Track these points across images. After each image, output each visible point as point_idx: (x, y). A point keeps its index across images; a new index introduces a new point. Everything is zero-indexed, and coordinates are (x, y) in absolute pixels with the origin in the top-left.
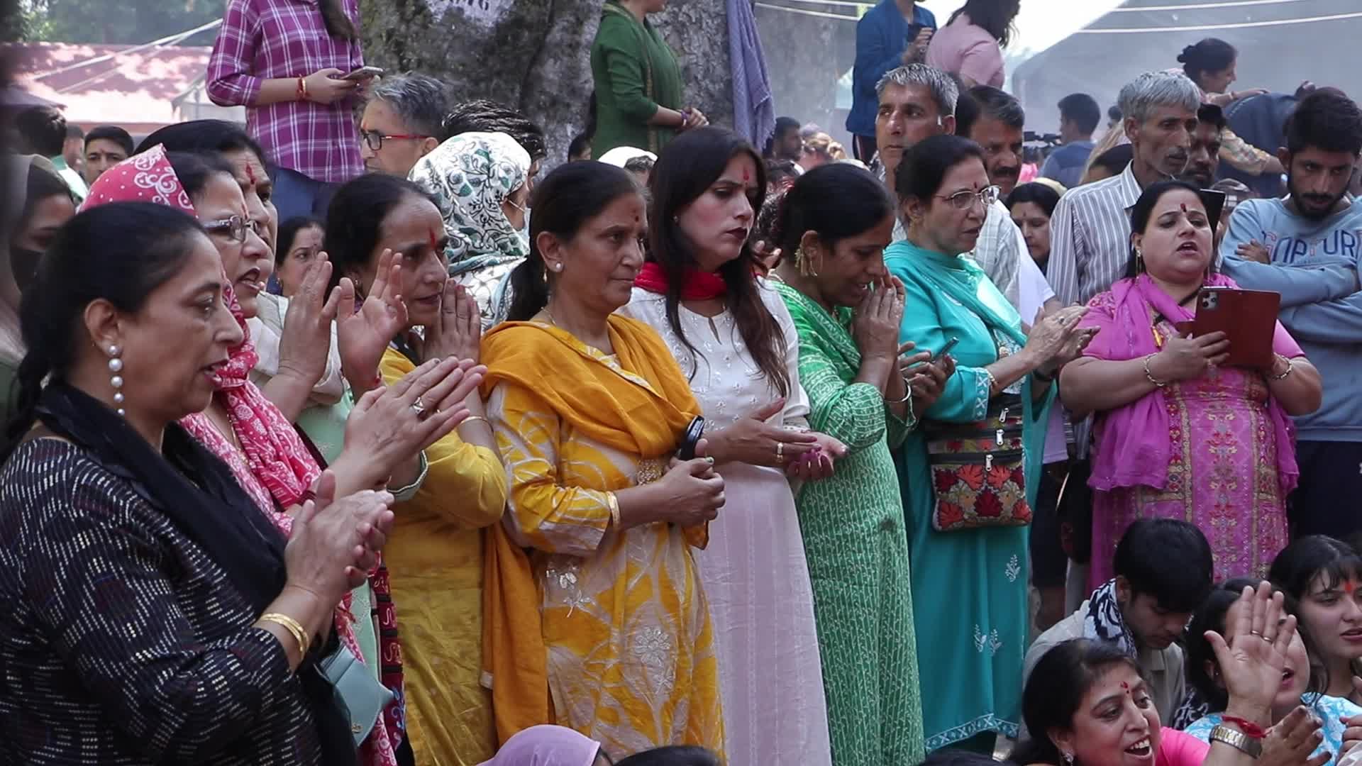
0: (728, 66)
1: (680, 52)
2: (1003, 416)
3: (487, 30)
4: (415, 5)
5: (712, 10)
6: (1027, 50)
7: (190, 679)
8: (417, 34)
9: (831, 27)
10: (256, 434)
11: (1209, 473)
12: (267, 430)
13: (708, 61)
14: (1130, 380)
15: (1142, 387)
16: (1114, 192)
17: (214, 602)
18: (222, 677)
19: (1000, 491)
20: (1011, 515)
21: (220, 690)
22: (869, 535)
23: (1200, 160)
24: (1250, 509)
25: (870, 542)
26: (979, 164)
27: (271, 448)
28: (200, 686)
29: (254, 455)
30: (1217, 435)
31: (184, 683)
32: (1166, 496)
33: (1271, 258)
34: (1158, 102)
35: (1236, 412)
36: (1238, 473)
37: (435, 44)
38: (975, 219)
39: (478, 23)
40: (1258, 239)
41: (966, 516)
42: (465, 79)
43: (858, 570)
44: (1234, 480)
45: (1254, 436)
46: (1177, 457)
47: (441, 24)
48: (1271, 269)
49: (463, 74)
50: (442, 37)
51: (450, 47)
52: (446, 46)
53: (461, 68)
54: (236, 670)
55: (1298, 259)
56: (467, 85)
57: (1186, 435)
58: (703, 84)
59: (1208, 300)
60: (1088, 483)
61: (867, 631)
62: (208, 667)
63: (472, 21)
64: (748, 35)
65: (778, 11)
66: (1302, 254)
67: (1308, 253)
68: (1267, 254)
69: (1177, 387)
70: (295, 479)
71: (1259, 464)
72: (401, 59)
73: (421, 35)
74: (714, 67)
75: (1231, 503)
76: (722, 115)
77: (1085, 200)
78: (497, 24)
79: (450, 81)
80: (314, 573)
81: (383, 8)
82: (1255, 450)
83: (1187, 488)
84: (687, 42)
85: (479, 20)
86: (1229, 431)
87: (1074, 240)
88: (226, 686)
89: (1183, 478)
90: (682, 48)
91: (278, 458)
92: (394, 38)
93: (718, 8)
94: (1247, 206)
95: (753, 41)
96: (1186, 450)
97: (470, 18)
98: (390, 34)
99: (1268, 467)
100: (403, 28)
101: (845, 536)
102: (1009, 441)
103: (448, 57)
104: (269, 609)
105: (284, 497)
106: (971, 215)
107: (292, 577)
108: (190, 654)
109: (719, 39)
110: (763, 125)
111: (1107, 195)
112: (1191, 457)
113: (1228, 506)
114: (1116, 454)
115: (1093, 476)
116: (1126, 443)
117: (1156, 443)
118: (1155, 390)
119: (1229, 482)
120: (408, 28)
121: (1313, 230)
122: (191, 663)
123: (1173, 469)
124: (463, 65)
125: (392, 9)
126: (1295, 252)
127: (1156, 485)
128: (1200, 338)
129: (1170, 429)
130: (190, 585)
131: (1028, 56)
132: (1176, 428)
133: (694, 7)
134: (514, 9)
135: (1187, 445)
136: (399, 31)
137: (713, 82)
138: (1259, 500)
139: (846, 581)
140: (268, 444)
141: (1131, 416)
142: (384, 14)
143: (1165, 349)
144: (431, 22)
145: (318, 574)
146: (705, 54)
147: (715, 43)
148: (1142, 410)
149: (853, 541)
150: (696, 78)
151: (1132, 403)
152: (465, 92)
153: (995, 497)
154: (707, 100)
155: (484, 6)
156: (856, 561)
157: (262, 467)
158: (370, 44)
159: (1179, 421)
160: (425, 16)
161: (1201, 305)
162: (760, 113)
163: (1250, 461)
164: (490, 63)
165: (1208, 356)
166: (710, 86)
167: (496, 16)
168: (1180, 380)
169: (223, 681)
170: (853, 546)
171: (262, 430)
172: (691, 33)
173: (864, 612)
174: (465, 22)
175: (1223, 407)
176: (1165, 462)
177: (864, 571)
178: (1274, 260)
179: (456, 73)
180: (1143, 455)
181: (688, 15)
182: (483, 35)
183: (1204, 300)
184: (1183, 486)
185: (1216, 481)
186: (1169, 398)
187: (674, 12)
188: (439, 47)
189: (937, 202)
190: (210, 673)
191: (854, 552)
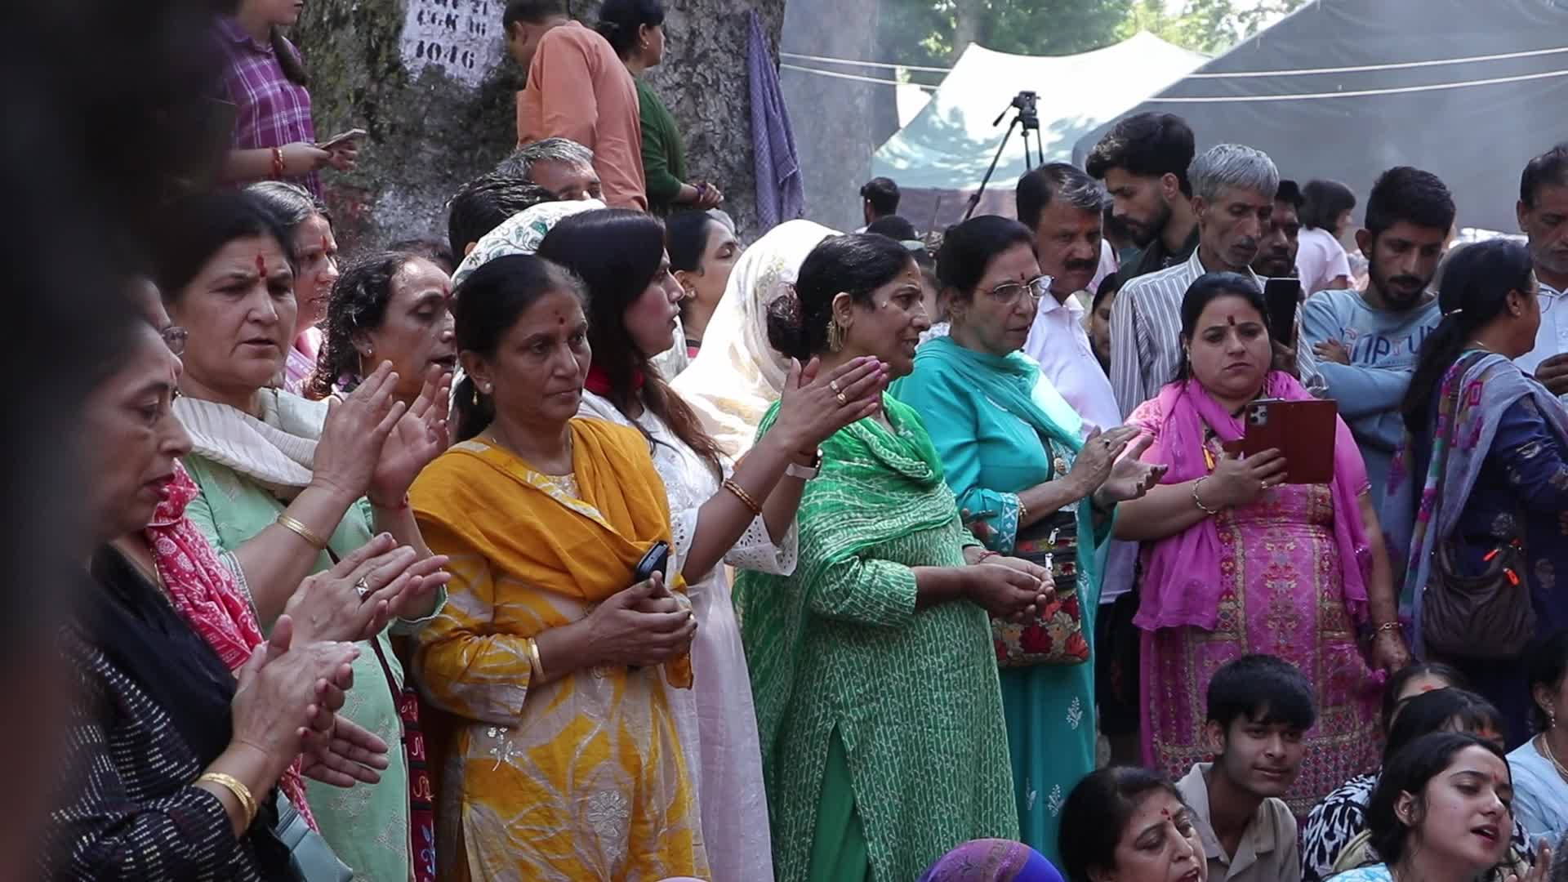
0: (750, 134)
1: (696, 119)
2: (1053, 537)
3: (471, 92)
4: (387, 61)
5: (731, 71)
6: (1090, 121)
7: (116, 846)
8: (390, 95)
9: (866, 91)
10: (181, 571)
11: (1265, 610)
12: (195, 566)
13: (726, 129)
14: (1178, 508)
15: (1193, 515)
16: (1179, 282)
17: (158, 753)
18: (155, 847)
19: (1049, 623)
20: (1063, 651)
21: (152, 862)
22: (947, 671)
23: (1277, 244)
24: (1312, 648)
25: (948, 679)
26: (1026, 251)
27: (200, 586)
28: (128, 856)
29: (181, 596)
30: (1274, 567)
31: (109, 852)
32: (1217, 636)
33: (1351, 358)
34: (1230, 184)
35: (1297, 540)
36: (1298, 610)
37: (411, 108)
38: (1023, 315)
39: (461, 84)
40: (1336, 337)
41: (1010, 653)
42: (445, 147)
43: (933, 710)
44: (1294, 618)
45: (1317, 567)
46: (1228, 592)
47: (419, 83)
48: (1352, 370)
49: (444, 141)
50: (418, 98)
51: (428, 109)
52: (423, 108)
53: (441, 134)
54: (173, 840)
55: (1381, 359)
56: (449, 154)
57: (1240, 568)
58: (721, 155)
59: (1257, 415)
60: (1134, 622)
61: (943, 781)
62: (140, 833)
63: (454, 81)
64: (773, 99)
65: (807, 73)
66: (1385, 353)
67: (1391, 353)
68: (1346, 354)
69: (1230, 514)
70: (230, 621)
71: (1323, 599)
72: (372, 123)
73: (395, 96)
74: (734, 136)
75: (1292, 644)
76: (742, 191)
77: (1147, 291)
78: (483, 84)
79: (429, 149)
80: (263, 728)
81: (351, 65)
82: (1318, 583)
83: (1242, 628)
84: (703, 106)
85: (462, 79)
86: (1289, 564)
87: (1136, 337)
88: (158, 858)
89: (1235, 615)
90: (697, 114)
91: (209, 598)
92: (363, 100)
93: (737, 69)
94: (1322, 298)
95: (778, 106)
96: (1240, 584)
97: (452, 77)
98: (359, 95)
99: (1331, 600)
100: (374, 88)
101: (920, 672)
102: (1059, 566)
103: (426, 121)
104: (212, 766)
105: (218, 644)
106: (1018, 311)
107: (239, 732)
108: (116, 817)
109: (738, 103)
110: (790, 203)
111: (1171, 286)
112: (1244, 591)
113: (1289, 648)
114: (1161, 590)
115: (1138, 614)
116: (1172, 579)
117: (1205, 578)
118: (1204, 519)
119: (1288, 620)
120: (380, 88)
121: (1396, 325)
122: (117, 828)
123: (1225, 606)
124: (444, 131)
125: (361, 67)
126: (1377, 351)
127: (1204, 624)
128: (1252, 458)
129: (1223, 560)
130: (129, 732)
131: (1092, 128)
132: (1228, 559)
133: (711, 66)
134: (504, 67)
135: (1240, 578)
136: (369, 90)
137: (733, 153)
138: (1323, 639)
139: (920, 723)
140: (196, 582)
141: (1179, 547)
142: (352, 71)
143: (1217, 471)
144: (407, 81)
145: (269, 729)
146: (723, 121)
147: (735, 108)
148: (1191, 540)
149: (929, 678)
150: (712, 148)
151: (1181, 533)
152: (446, 162)
153: (1044, 630)
154: (725, 173)
155: (468, 63)
156: (932, 700)
157: (190, 609)
158: (335, 106)
159: (1233, 551)
160: (399, 75)
161: (1250, 422)
162: (787, 188)
163: (1312, 596)
164: (475, 130)
165: (1263, 478)
166: (729, 158)
167: (482, 75)
168: (1233, 507)
169: (155, 851)
170: (929, 683)
171: (188, 567)
172: (707, 97)
173: (940, 759)
174: (447, 82)
175: (1283, 534)
176: (1217, 598)
177: (940, 712)
178: (1354, 360)
179: (435, 140)
180: (1190, 592)
181: (704, 77)
182: (467, 96)
183: (1253, 415)
184: (1236, 625)
185: (1274, 620)
186: (1222, 526)
187: (687, 73)
188: (415, 110)
189: (978, 296)
190: (141, 841)
191: (930, 690)
